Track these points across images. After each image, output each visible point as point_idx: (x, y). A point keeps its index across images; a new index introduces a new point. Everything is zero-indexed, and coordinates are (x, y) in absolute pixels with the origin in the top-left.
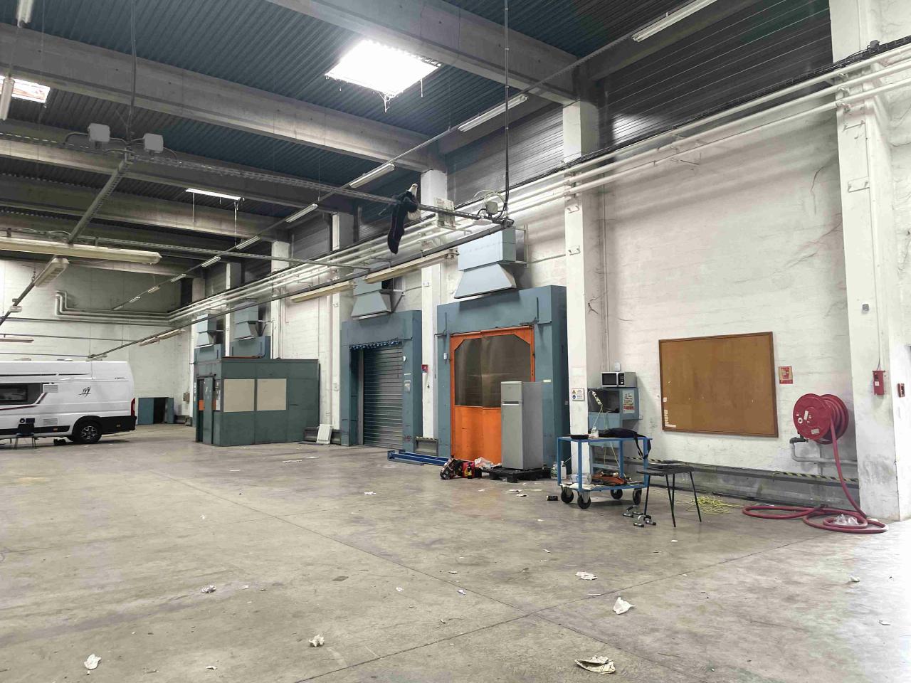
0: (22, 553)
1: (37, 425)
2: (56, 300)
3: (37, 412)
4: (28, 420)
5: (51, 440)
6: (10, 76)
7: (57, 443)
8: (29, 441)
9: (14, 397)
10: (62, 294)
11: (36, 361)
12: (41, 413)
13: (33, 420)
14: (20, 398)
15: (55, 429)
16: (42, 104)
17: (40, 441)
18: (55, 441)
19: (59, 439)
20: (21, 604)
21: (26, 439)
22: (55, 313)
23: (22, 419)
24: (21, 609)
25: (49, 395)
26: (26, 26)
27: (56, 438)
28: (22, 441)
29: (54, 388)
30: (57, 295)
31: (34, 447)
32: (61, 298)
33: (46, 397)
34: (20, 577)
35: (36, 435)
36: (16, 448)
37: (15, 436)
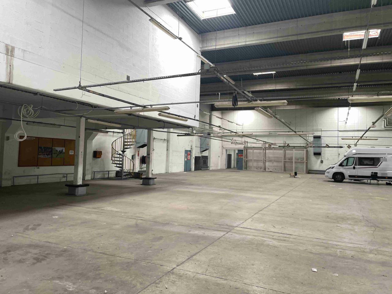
0: (383, 229)
1: (378, 175)
2: (383, 122)
3: (378, 170)
4: (375, 173)
5: (385, 182)
6: (368, 29)
7: (387, 184)
8: (375, 182)
9: (369, 163)
10: (386, 119)
11: (377, 148)
12: (380, 170)
13: (377, 173)
14: (371, 163)
15: (386, 178)
16: (377, 37)
17: (380, 182)
18: (386, 183)
19: (388, 182)
20: (387, 251)
21: (374, 181)
22: (383, 127)
23: (372, 172)
24: (388, 253)
25: (384, 163)
26: (374, 6)
27: (387, 182)
28: (372, 181)
29: (386, 160)
30: (384, 119)
31: (378, 184)
32: (385, 120)
33: (382, 164)
34: (384, 239)
35: (378, 179)
36: (370, 184)
37: (370, 179)
